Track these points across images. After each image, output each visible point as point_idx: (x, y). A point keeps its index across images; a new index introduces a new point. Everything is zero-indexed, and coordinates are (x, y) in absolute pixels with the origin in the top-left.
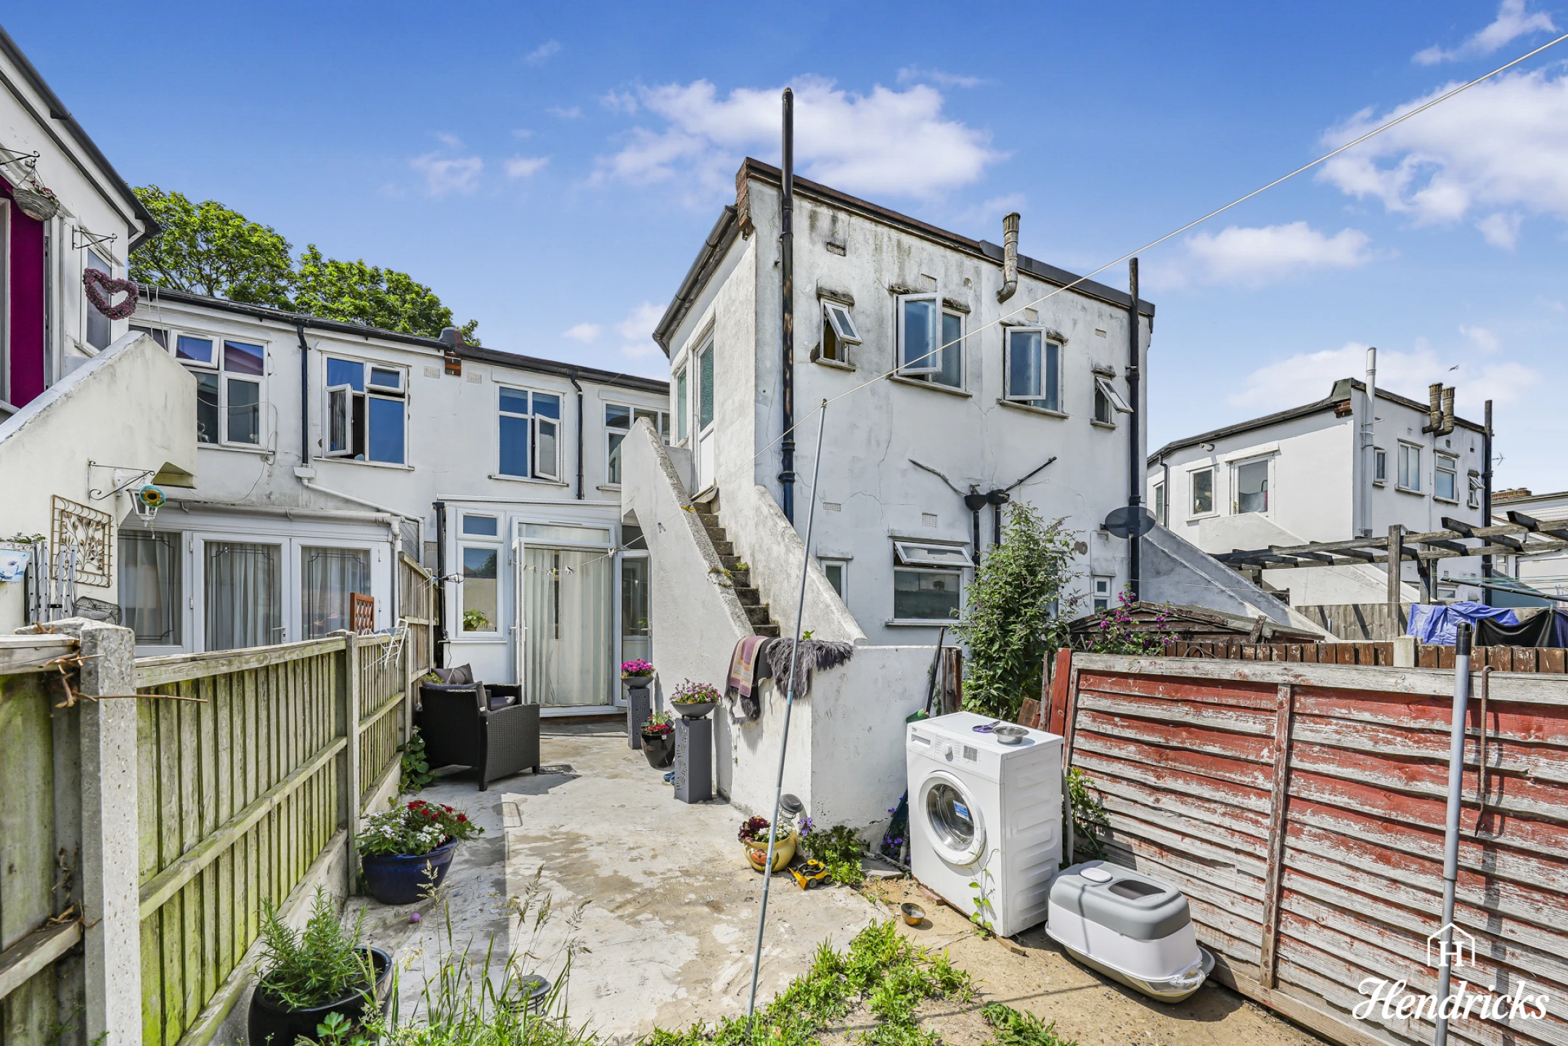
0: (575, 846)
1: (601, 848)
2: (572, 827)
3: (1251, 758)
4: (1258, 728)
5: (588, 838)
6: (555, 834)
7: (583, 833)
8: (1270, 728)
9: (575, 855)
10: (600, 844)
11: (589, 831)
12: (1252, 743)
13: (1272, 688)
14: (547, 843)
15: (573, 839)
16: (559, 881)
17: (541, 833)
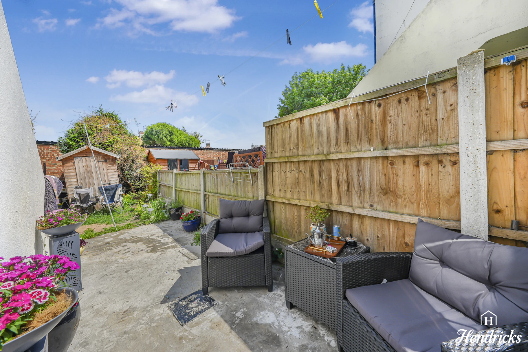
0: (152, 248)
1: (141, 249)
2: (155, 255)
5: (147, 251)
6: (162, 251)
7: (150, 253)
9: (151, 245)
10: (142, 250)
11: (146, 255)
14: (163, 247)
15: (152, 251)
16: (154, 239)
17: (168, 250)
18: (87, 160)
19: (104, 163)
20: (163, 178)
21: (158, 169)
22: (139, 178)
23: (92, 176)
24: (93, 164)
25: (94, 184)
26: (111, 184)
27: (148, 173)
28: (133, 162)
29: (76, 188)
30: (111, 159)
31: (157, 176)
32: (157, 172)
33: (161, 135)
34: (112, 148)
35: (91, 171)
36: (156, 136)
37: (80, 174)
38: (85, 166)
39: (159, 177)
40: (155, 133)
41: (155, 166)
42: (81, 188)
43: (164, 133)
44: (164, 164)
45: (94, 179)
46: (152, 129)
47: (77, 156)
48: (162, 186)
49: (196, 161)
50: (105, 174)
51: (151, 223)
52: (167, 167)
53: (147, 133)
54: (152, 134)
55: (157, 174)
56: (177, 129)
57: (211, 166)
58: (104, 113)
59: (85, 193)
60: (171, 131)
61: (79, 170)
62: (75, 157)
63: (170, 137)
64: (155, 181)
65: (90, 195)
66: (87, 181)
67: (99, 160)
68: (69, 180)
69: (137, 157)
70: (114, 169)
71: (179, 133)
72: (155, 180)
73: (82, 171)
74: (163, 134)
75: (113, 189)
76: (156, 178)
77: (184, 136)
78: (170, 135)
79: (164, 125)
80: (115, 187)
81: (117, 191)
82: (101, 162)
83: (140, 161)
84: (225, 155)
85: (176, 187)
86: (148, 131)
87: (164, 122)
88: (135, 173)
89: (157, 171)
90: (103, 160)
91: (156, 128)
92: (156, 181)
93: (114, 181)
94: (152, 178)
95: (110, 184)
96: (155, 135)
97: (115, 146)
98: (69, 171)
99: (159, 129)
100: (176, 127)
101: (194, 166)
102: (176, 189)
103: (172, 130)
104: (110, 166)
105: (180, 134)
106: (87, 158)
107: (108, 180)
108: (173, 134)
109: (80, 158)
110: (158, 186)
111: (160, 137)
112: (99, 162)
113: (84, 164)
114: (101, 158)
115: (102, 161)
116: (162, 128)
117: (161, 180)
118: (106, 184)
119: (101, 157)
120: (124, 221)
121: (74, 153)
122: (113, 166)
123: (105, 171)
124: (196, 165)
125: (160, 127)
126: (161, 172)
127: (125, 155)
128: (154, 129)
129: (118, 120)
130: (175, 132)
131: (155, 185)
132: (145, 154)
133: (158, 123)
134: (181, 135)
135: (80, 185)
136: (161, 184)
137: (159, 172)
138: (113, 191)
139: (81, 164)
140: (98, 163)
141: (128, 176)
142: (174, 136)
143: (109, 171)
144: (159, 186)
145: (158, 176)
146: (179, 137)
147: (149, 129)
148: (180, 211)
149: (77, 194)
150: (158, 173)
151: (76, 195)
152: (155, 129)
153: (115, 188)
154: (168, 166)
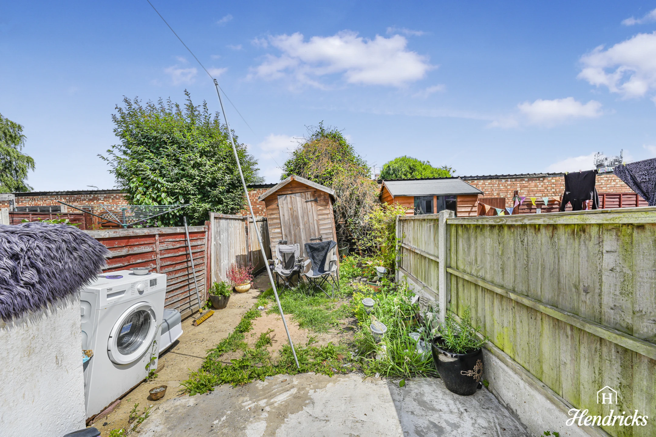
3: (150, 259)
4: (151, 250)
8: (153, 248)
12: (149, 255)
13: (154, 236)
18: (292, 198)
19: (313, 203)
20: (406, 234)
21: (398, 215)
22: (366, 230)
23: (298, 225)
24: (299, 205)
25: (300, 238)
26: (324, 241)
27: (380, 221)
28: (359, 204)
29: (280, 243)
30: (322, 197)
31: (395, 227)
32: (395, 221)
33: (400, 174)
34: (331, 182)
35: (297, 218)
36: (394, 175)
37: (284, 222)
38: (291, 209)
39: (400, 231)
40: (392, 172)
41: (392, 209)
42: (286, 243)
43: (403, 170)
44: (407, 205)
45: (301, 230)
46: (389, 167)
47: (280, 193)
48: (404, 250)
49: (474, 199)
50: (315, 222)
51: (377, 375)
52: (413, 211)
53: (383, 173)
54: (389, 174)
55: (395, 223)
56: (420, 162)
57: (499, 210)
58: (326, 133)
59: (289, 251)
60: (412, 167)
61: (284, 215)
62: (279, 195)
63: (411, 174)
64: (391, 238)
65: (296, 256)
66: (293, 233)
67: (307, 200)
68: (273, 231)
69: (364, 194)
70: (327, 214)
71: (423, 167)
72: (391, 235)
73: (286, 217)
74: (402, 172)
75: (323, 248)
76: (394, 232)
77: (429, 171)
78: (411, 171)
79: (404, 160)
80: (326, 246)
81: (329, 254)
82: (310, 203)
83: (368, 201)
84: (526, 187)
85: (448, 266)
86: (385, 170)
87: (404, 155)
88: (361, 222)
89: (396, 217)
90: (312, 199)
91: (394, 165)
92: (394, 239)
93: (326, 234)
94: (387, 233)
95: (321, 240)
96: (392, 175)
97: (334, 179)
98: (273, 216)
99: (397, 165)
100: (419, 159)
101: (469, 209)
102: (450, 270)
103: (413, 165)
104: (321, 208)
105: (424, 169)
106: (293, 196)
107: (319, 232)
108: (414, 170)
109: (285, 196)
110: (397, 248)
111: (398, 176)
112: (307, 202)
113: (290, 206)
114: (309, 196)
115: (311, 201)
116: (401, 164)
117: (404, 237)
118: (316, 239)
119: (309, 193)
120: (327, 325)
121: (277, 189)
122: (326, 209)
123: (315, 218)
124: (474, 206)
125: (399, 163)
126: (403, 221)
127: (347, 193)
128: (391, 167)
129: (342, 142)
130: (417, 168)
131: (392, 246)
132: (378, 192)
133: (396, 159)
134: (426, 170)
135: (284, 240)
136: (403, 245)
137: (400, 220)
138: (323, 253)
139: (285, 206)
140: (305, 203)
141: (352, 227)
142: (417, 173)
143: (320, 217)
144: (400, 250)
145: (397, 227)
146: (423, 174)
147: (386, 167)
148: (476, 368)
149: (281, 252)
150: (397, 223)
151: (279, 254)
152: (393, 167)
153: (327, 248)
154: (416, 210)
